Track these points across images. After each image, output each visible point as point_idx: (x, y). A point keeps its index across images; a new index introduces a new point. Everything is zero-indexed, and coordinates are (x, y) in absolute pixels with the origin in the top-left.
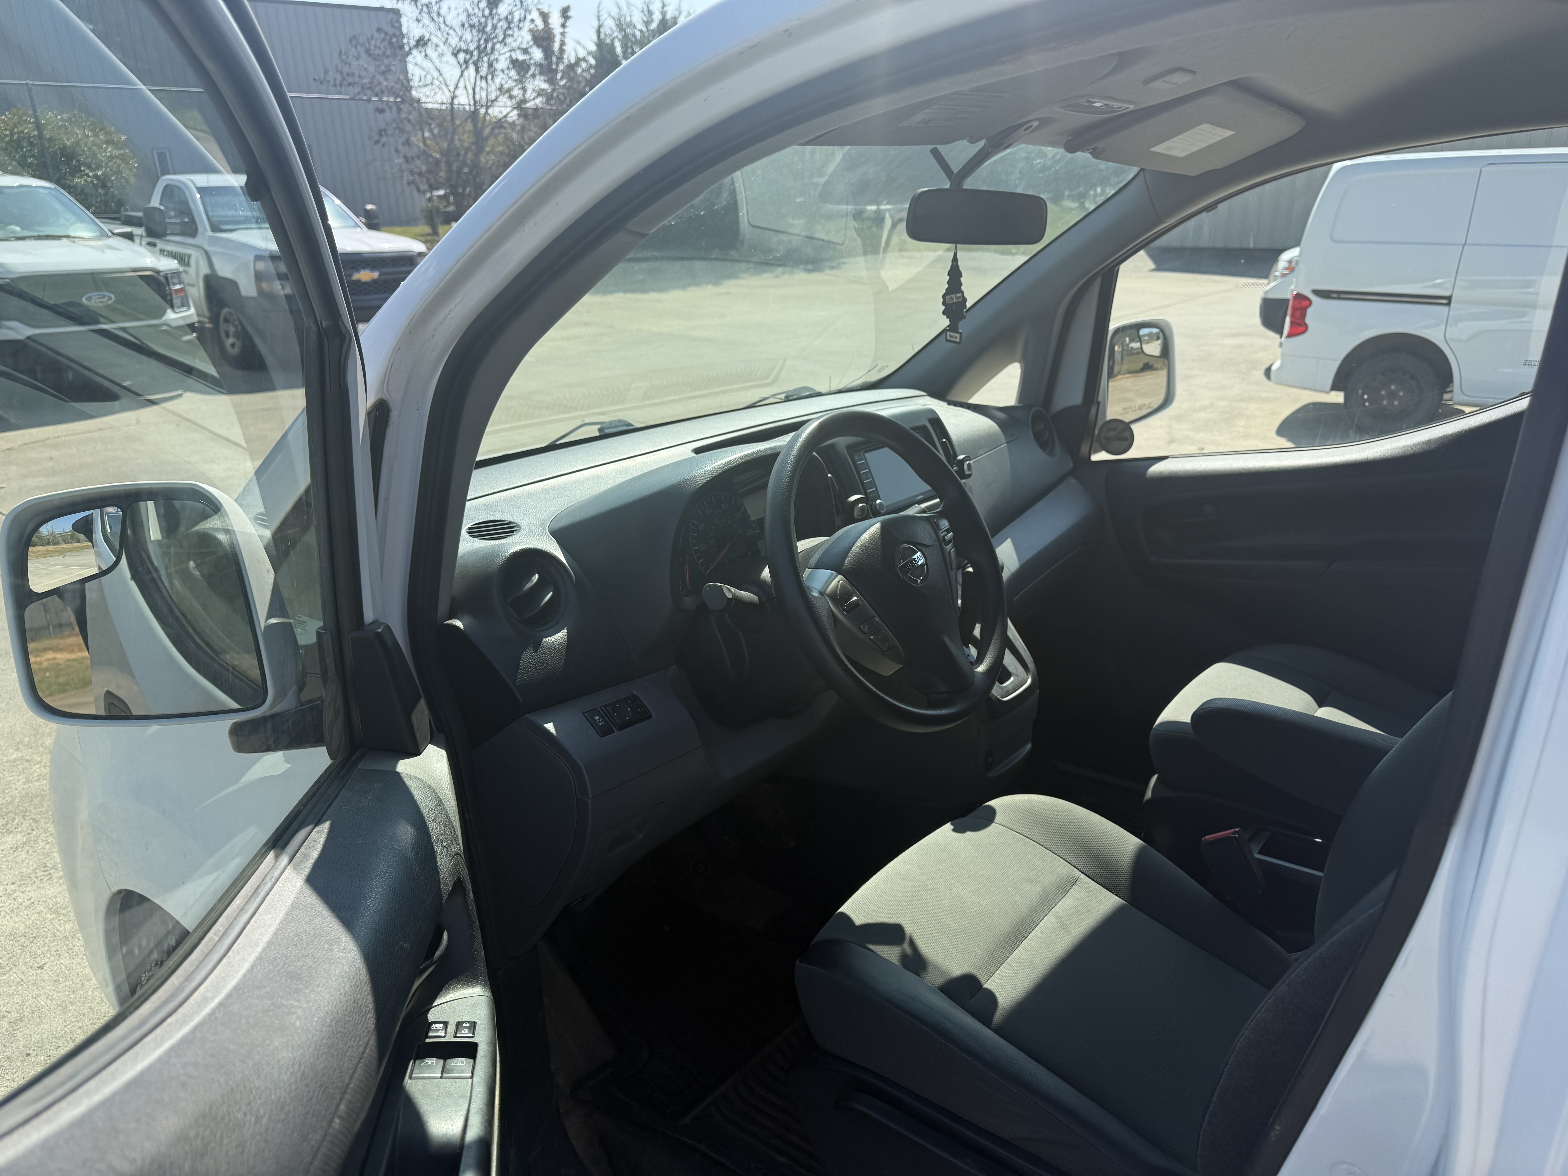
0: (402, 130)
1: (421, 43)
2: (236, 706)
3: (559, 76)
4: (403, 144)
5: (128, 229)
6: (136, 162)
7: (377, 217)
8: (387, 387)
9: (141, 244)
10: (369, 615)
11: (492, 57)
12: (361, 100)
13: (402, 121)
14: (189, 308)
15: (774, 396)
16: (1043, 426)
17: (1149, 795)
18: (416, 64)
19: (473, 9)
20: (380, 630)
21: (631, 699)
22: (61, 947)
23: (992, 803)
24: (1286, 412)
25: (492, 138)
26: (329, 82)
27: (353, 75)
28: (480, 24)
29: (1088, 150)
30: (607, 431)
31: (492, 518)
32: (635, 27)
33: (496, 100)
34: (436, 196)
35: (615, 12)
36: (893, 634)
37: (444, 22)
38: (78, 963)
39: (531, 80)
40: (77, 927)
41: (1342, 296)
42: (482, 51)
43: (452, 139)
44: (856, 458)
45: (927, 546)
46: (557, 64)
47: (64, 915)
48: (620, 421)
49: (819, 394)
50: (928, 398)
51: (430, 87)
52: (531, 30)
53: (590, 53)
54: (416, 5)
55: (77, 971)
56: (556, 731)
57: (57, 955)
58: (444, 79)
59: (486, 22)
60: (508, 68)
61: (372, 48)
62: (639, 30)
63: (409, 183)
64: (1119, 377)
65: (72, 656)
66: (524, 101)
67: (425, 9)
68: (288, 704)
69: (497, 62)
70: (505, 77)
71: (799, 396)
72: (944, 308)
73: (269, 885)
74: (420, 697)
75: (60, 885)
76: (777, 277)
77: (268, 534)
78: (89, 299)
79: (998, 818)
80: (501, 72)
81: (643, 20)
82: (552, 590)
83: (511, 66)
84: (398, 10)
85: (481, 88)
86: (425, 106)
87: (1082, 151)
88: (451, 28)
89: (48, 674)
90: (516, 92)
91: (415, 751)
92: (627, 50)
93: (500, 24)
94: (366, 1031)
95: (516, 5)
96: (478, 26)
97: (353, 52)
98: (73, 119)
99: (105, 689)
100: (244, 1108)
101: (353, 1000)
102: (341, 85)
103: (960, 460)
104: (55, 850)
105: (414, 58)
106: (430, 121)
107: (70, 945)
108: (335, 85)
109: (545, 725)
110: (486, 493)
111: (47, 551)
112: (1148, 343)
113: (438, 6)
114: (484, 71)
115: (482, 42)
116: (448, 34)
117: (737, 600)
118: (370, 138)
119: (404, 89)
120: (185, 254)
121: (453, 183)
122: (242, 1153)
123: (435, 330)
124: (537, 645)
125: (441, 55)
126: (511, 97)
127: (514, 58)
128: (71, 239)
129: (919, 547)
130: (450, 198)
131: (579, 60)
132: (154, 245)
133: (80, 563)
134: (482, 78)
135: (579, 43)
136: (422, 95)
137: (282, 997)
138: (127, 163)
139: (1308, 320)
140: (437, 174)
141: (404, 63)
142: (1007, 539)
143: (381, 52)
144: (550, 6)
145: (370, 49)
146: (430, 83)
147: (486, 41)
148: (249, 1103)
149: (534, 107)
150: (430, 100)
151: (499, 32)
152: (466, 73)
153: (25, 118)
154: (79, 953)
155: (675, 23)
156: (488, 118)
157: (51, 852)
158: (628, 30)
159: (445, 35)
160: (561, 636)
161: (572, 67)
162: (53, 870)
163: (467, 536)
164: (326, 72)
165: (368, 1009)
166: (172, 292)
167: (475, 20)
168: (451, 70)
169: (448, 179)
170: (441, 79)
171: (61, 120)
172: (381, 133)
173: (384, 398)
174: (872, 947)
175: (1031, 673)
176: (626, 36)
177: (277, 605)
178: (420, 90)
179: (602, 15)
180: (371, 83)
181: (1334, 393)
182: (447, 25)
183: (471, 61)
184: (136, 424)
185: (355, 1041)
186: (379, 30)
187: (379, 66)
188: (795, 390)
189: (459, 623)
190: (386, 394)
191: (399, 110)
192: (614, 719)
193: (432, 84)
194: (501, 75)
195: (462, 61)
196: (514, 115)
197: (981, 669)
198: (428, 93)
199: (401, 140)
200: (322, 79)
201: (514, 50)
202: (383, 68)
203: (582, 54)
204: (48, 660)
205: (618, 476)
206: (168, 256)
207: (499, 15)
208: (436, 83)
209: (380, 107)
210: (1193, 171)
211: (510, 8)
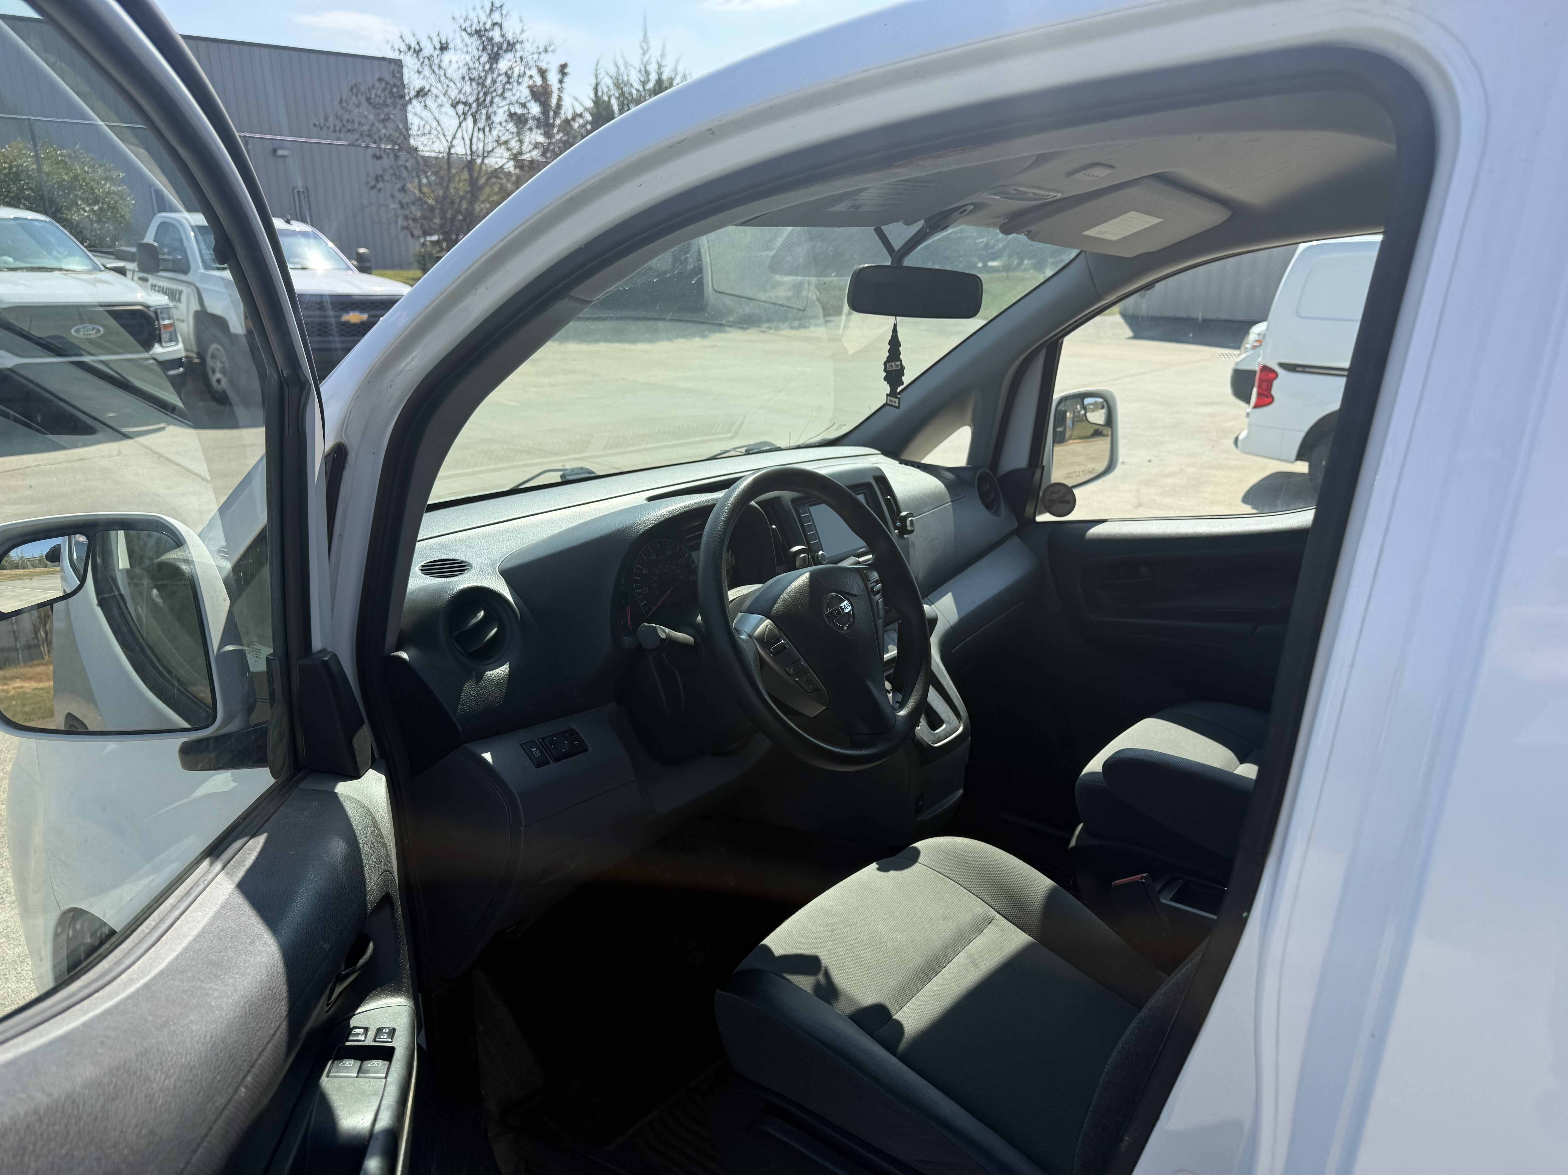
0: (398, 177)
1: (421, 94)
2: (186, 725)
3: (555, 130)
4: (399, 190)
5: (120, 264)
6: (133, 199)
7: (369, 261)
8: (345, 432)
9: (133, 279)
10: (317, 643)
11: (491, 110)
12: (360, 146)
13: (398, 168)
14: (177, 342)
15: (735, 449)
16: (989, 486)
17: (1073, 843)
18: (415, 114)
19: (474, 63)
20: (326, 658)
21: (568, 733)
22: (9, 971)
23: (917, 845)
24: (1253, 479)
25: (487, 187)
26: (328, 128)
27: (353, 121)
28: (480, 77)
29: (1023, 232)
30: (569, 478)
31: (445, 557)
32: (632, 85)
33: (492, 151)
34: (429, 241)
35: (613, 71)
36: (819, 678)
37: (445, 75)
38: (25, 988)
39: (528, 133)
40: (27, 951)
41: (1307, 370)
42: (480, 103)
43: (447, 188)
44: (801, 511)
45: (855, 596)
46: (554, 119)
47: (14, 939)
48: (582, 469)
49: (779, 449)
50: (882, 456)
51: (428, 136)
52: (530, 87)
53: (586, 109)
54: (418, 57)
55: (24, 994)
56: (493, 761)
57: (4, 978)
58: (442, 129)
59: (486, 76)
60: (506, 121)
61: (373, 96)
62: (636, 89)
63: (403, 228)
64: (1071, 442)
65: (41, 685)
66: (520, 153)
67: (426, 61)
68: (235, 726)
69: (495, 115)
70: (503, 129)
71: (759, 450)
72: (885, 374)
73: (201, 887)
74: (363, 723)
75: (12, 909)
76: (763, 332)
77: (228, 565)
78: (77, 331)
79: (921, 860)
80: (499, 125)
81: (640, 80)
82: (497, 626)
83: (508, 119)
84: (401, 61)
85: (479, 139)
86: (420, 153)
87: (1017, 233)
88: (451, 80)
89: (14, 703)
90: (514, 144)
91: (355, 774)
92: (623, 108)
93: (500, 79)
94: (278, 1016)
95: (516, 61)
96: (478, 79)
97: (354, 100)
98: (73, 155)
99: (67, 712)
100: (156, 1067)
101: (268, 987)
102: (340, 131)
103: (902, 516)
104: (9, 875)
105: (414, 107)
106: (426, 169)
107: (19, 969)
108: (335, 131)
109: (483, 755)
110: (442, 533)
111: (16, 574)
112: (1093, 411)
113: (439, 59)
114: (481, 124)
115: (481, 95)
116: (448, 86)
117: (670, 641)
118: (367, 183)
119: (402, 138)
120: (176, 290)
121: (447, 229)
122: (151, 1102)
123: (392, 381)
124: (479, 677)
125: (441, 106)
126: (508, 149)
127: (513, 111)
128: (63, 272)
129: (847, 597)
130: (444, 244)
131: (576, 116)
132: (146, 280)
133: (46, 586)
134: (479, 129)
135: (577, 100)
136: (419, 144)
137: (202, 981)
138: (124, 199)
139: (1274, 392)
140: (432, 220)
141: (405, 112)
142: (947, 593)
143: (381, 101)
144: (548, 63)
145: (370, 98)
146: (428, 132)
147: (485, 94)
148: (161, 1064)
149: (529, 159)
150: (425, 149)
151: (498, 87)
152: (464, 124)
153: (24, 151)
154: (27, 977)
155: (671, 85)
156: (484, 167)
157: (5, 876)
158: (625, 89)
159: (445, 86)
160: (503, 670)
161: (567, 122)
162: (6, 894)
163: (420, 573)
164: (326, 119)
165: (282, 997)
166: (162, 326)
167: (475, 74)
168: (450, 121)
169: (442, 226)
170: (439, 129)
171: (61, 155)
172: (378, 178)
173: (342, 441)
174: (789, 977)
175: (963, 721)
176: (622, 94)
177: (231, 632)
178: (418, 139)
179: (600, 74)
180: (370, 130)
181: (1299, 463)
182: (447, 78)
183: (470, 113)
184: (118, 455)
185: (266, 1023)
186: (380, 80)
187: (379, 114)
188: (755, 444)
189: (404, 655)
190: (344, 438)
191: (397, 157)
192: (551, 751)
193: (430, 133)
194: (499, 127)
195: (460, 112)
196: (510, 166)
197: (902, 713)
198: (425, 142)
199: (398, 186)
200: (322, 124)
201: (513, 104)
202: (382, 116)
203: (579, 110)
204: (14, 688)
205: (572, 520)
206: (159, 291)
207: (499, 70)
208: (434, 132)
209: (378, 154)
210: (1129, 253)
211: (510, 64)
